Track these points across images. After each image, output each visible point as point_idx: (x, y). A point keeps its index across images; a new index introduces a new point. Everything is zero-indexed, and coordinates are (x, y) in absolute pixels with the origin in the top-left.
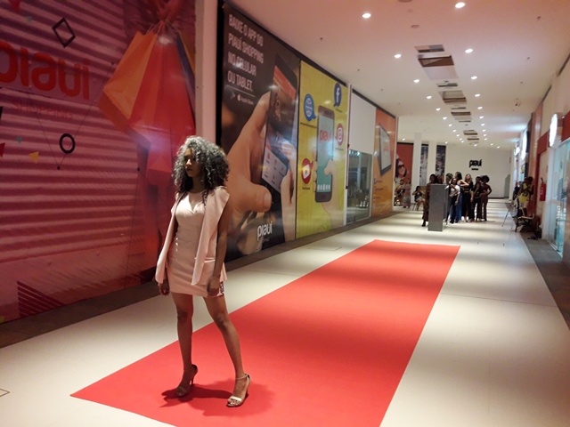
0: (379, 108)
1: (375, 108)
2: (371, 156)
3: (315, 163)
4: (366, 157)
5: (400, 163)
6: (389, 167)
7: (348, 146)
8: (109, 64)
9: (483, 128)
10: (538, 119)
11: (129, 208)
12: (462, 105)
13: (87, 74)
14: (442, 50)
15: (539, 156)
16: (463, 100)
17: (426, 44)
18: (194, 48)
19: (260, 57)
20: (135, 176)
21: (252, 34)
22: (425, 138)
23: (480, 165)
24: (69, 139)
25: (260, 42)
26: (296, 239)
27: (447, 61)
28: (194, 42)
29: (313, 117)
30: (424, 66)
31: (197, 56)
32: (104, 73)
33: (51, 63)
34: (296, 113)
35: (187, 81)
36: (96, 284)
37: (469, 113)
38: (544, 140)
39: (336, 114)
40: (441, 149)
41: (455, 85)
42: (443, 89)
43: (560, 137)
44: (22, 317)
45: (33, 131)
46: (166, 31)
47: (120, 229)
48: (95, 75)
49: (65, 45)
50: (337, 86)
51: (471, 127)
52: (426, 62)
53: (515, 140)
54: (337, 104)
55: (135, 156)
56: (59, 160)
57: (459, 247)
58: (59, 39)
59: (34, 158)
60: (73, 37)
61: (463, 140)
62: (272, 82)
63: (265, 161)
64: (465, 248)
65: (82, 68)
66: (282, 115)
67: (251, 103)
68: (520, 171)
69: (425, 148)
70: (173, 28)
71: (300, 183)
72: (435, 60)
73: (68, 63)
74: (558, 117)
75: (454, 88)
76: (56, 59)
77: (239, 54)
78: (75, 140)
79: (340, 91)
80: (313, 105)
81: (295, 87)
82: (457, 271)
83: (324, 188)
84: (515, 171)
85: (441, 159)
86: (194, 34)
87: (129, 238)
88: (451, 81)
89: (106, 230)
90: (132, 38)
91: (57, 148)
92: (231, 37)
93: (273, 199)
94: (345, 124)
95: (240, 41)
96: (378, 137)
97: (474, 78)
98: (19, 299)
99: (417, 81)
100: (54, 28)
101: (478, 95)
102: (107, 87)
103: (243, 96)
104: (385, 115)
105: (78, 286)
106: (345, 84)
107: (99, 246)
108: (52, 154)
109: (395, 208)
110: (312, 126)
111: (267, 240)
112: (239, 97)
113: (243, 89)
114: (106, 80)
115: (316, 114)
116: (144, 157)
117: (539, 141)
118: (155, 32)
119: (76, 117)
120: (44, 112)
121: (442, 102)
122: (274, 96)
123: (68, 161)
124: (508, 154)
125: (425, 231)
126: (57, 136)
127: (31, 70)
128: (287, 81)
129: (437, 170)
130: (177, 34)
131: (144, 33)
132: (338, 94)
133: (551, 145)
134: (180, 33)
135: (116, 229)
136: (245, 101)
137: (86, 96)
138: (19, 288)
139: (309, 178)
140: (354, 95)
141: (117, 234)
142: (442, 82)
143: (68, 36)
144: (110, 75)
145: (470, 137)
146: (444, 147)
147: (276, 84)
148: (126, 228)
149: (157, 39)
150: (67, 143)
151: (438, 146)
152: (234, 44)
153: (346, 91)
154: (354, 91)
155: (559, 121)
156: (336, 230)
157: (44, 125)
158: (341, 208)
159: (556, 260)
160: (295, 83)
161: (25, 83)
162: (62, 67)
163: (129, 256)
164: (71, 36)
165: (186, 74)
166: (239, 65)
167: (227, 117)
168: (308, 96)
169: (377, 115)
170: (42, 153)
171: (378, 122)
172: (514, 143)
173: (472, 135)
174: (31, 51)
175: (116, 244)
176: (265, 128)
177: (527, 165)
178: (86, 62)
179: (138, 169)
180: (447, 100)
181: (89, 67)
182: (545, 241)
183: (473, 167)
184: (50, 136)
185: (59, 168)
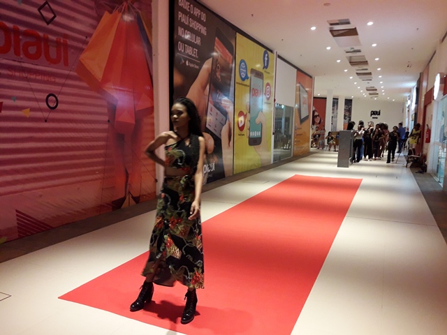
0: (299, 70)
1: (296, 70)
2: (293, 108)
3: (248, 114)
4: (289, 109)
5: (316, 114)
6: (307, 118)
7: (275, 100)
8: (84, 38)
9: (382, 85)
10: (425, 77)
11: (102, 151)
12: (365, 67)
13: (66, 46)
14: (348, 23)
15: (425, 107)
16: (366, 63)
17: (336, 18)
18: (151, 24)
19: (203, 30)
20: (106, 126)
21: (197, 12)
22: (335, 94)
23: (379, 114)
24: (54, 98)
25: (204, 18)
26: (234, 175)
27: (353, 32)
28: (151, 19)
29: (247, 77)
30: (334, 36)
31: (153, 29)
32: (80, 45)
33: (38, 37)
34: (233, 75)
35: (146, 50)
36: (77, 211)
37: (370, 74)
38: (430, 94)
39: (265, 75)
40: (348, 102)
41: (359, 51)
42: (350, 54)
43: (442, 92)
44: (21, 237)
45: (24, 92)
46: (129, 10)
47: (96, 168)
48: (73, 47)
49: (48, 24)
50: (265, 53)
51: (371, 84)
52: (336, 33)
53: (407, 95)
54: (265, 67)
55: (106, 111)
56: (46, 115)
57: (362, 180)
58: (44, 19)
59: (26, 113)
60: (55, 17)
61: (365, 94)
62: (213, 50)
63: (208, 113)
64: (366, 181)
65: (62, 41)
66: (221, 76)
67: (197, 67)
68: (411, 119)
69: (335, 101)
70: (134, 8)
71: (237, 131)
72: (343, 32)
73: (51, 37)
74: (440, 76)
75: (358, 54)
76: (41, 34)
77: (187, 28)
78: (58, 98)
79: (268, 57)
80: (246, 68)
81: (232, 54)
82: (360, 199)
83: (255, 134)
84: (407, 119)
85: (348, 110)
86: (151, 13)
87: (102, 175)
88: (356, 48)
89: (84, 169)
90: (102, 17)
91: (44, 105)
92: (180, 15)
93: (215, 144)
94: (272, 84)
95: (188, 18)
96: (298, 93)
97: (374, 45)
98: (18, 223)
99: (329, 48)
100: (39, 10)
101: (377, 59)
102: (83, 56)
103: (190, 61)
104: (303, 75)
105: (63, 213)
106: (271, 51)
107: (79, 182)
108: (41, 110)
109: (312, 149)
110: (246, 85)
111: (211, 176)
112: (187, 62)
113: (190, 56)
114: (81, 50)
115: (249, 75)
116: (113, 110)
117: (425, 95)
118: (120, 11)
119: (58, 80)
120: (33, 77)
121: (349, 64)
122: (215, 61)
123: (52, 115)
124: (401, 105)
125: (335, 167)
126: (44, 96)
127: (21, 44)
128: (225, 49)
129: (345, 119)
130: (137, 12)
131: (111, 13)
132: (266, 59)
133: (435, 98)
134: (140, 12)
135: (92, 168)
136: (192, 65)
137: (66, 64)
138: (17, 215)
139: (243, 126)
140: (278, 59)
141: (93, 172)
142: (348, 49)
143: (50, 16)
144: (84, 47)
145: (371, 92)
146: (351, 101)
147: (217, 52)
148: (100, 168)
149: (122, 17)
150: (52, 101)
151: (346, 100)
152: (183, 20)
153: (272, 57)
154: (279, 57)
155: (441, 79)
156: (265, 167)
157: (33, 87)
158: (269, 150)
159: (438, 189)
160: (232, 50)
161: (17, 53)
162: (46, 40)
163: (103, 189)
164: (53, 15)
165: (145, 44)
166: (187, 37)
167: (178, 79)
168: (242, 61)
169: (298, 76)
170: (33, 109)
171: (298, 81)
172: (406, 97)
173: (373, 91)
174: (22, 28)
175: (92, 180)
176: (208, 87)
177: (416, 114)
178: (66, 36)
179: (109, 121)
180: (352, 63)
181: (68, 41)
182: (429, 174)
183: (373, 116)
184: (38, 96)
185: (46, 121)
